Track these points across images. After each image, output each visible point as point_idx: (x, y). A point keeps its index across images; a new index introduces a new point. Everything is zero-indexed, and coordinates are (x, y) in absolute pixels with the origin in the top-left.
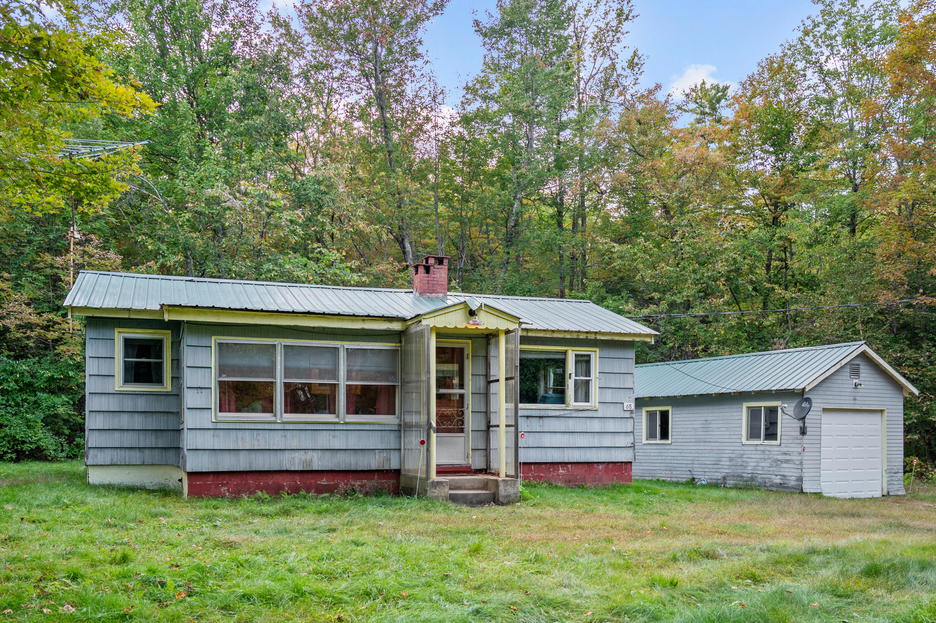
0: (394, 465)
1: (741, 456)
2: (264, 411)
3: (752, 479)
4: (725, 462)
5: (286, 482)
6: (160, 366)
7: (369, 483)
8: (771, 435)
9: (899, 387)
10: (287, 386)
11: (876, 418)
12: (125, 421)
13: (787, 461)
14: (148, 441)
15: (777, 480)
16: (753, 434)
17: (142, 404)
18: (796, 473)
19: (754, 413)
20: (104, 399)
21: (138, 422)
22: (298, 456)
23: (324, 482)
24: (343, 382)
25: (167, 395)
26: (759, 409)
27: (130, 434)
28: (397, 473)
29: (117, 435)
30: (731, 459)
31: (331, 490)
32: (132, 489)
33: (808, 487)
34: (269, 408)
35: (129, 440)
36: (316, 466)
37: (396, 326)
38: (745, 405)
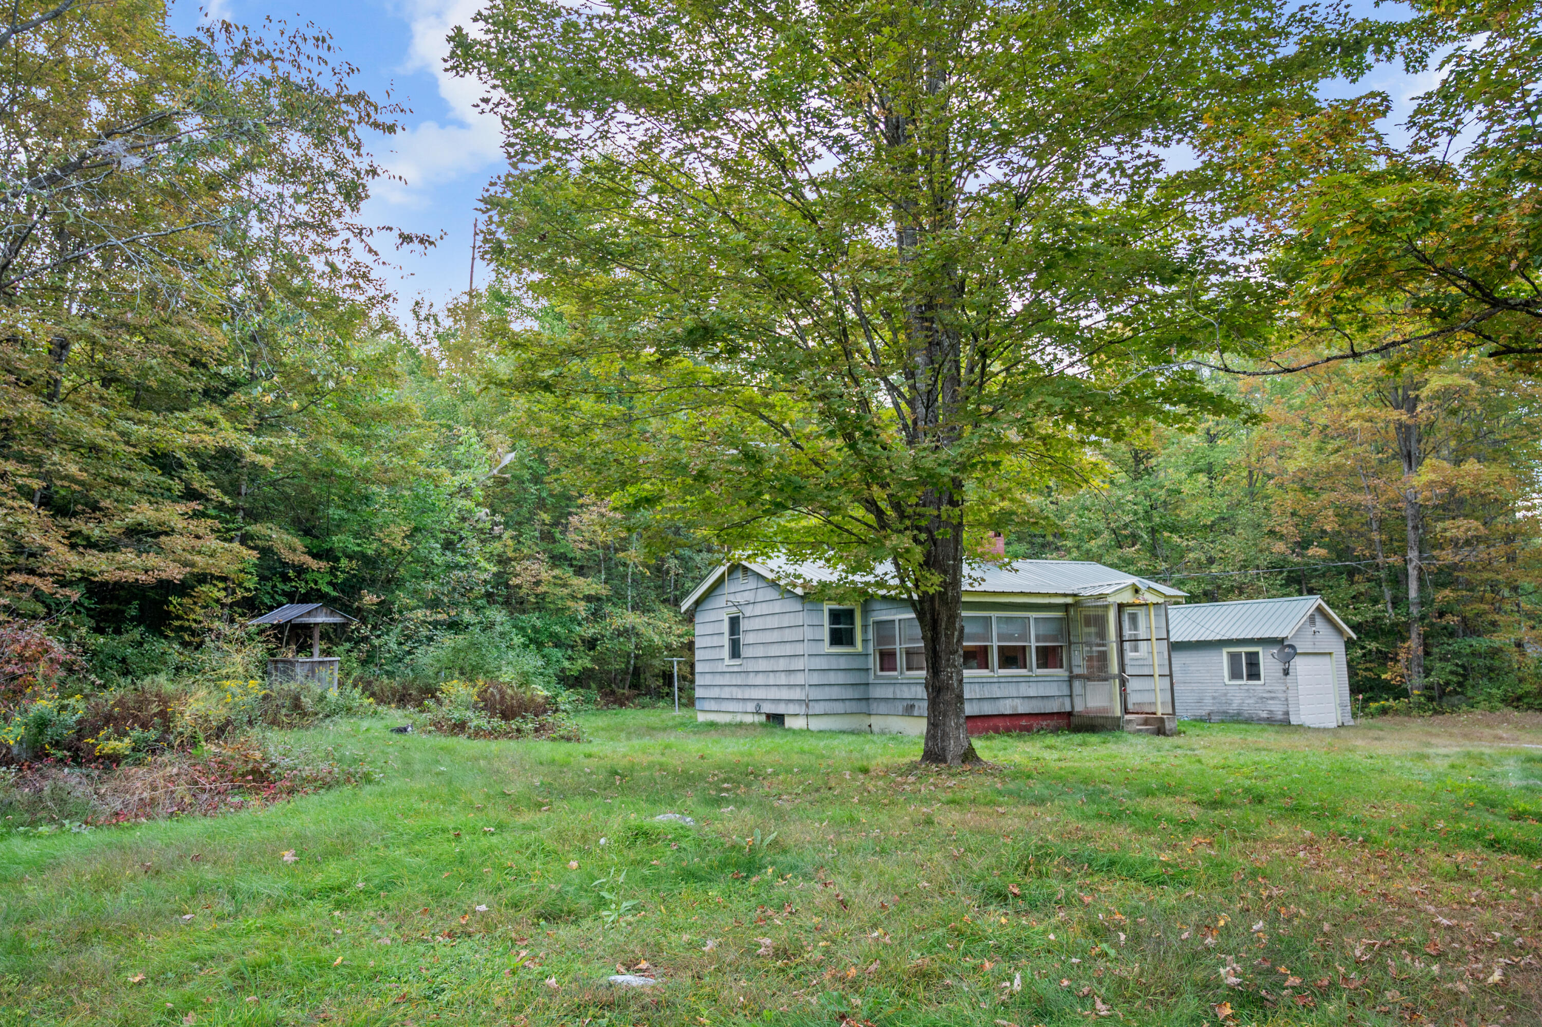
0: (1068, 708)
1: (1225, 695)
2: (980, 667)
3: (1239, 714)
4: (1208, 701)
5: (1000, 723)
6: (851, 632)
7: (1052, 723)
8: (1254, 674)
9: (1340, 631)
10: (1001, 648)
11: (1326, 659)
12: (832, 678)
13: (1272, 698)
14: (849, 693)
15: (1264, 715)
16: (1235, 674)
17: (843, 663)
18: (1283, 708)
19: (1234, 659)
20: (817, 659)
21: (841, 678)
22: (1008, 702)
23: (1024, 723)
24: (1034, 644)
25: (859, 655)
26: (1240, 654)
27: (836, 688)
28: (1070, 714)
29: (827, 689)
30: (1214, 698)
31: (1028, 729)
32: (843, 732)
33: (1294, 720)
34: (985, 665)
35: (835, 693)
36: (1021, 710)
37: (1069, 600)
38: (1225, 651)
